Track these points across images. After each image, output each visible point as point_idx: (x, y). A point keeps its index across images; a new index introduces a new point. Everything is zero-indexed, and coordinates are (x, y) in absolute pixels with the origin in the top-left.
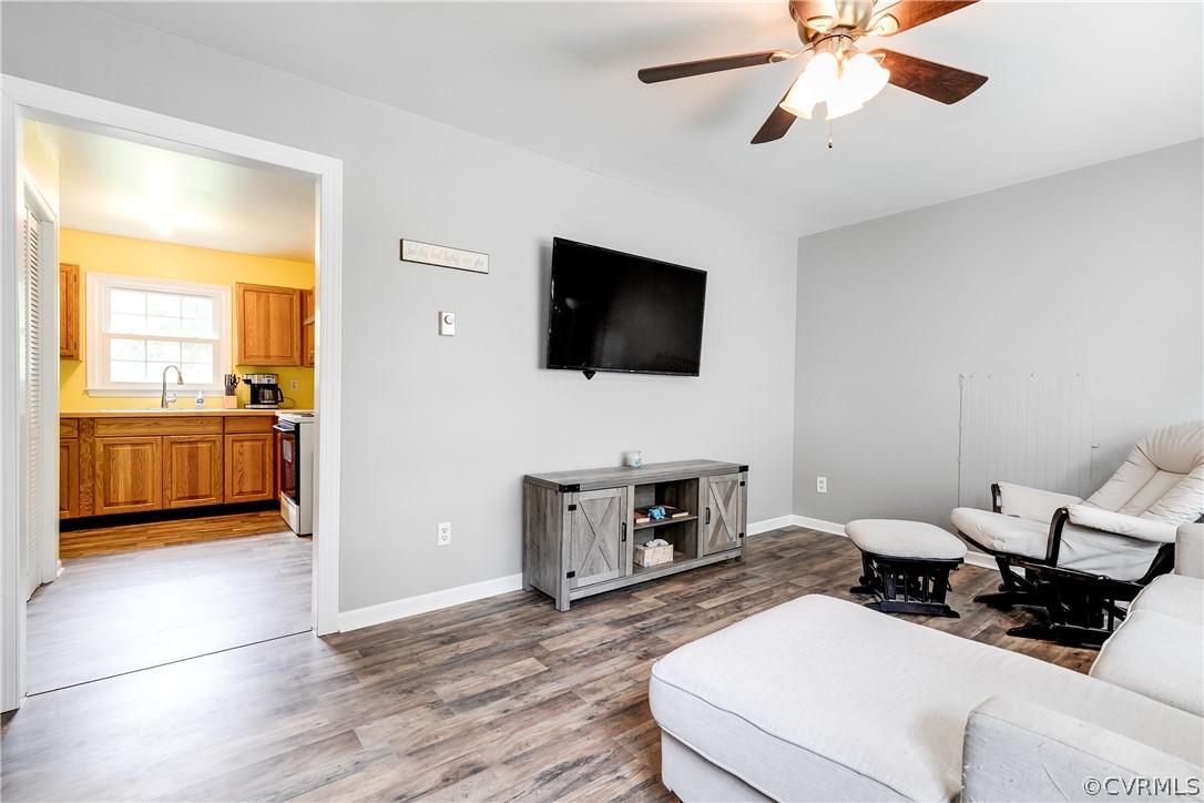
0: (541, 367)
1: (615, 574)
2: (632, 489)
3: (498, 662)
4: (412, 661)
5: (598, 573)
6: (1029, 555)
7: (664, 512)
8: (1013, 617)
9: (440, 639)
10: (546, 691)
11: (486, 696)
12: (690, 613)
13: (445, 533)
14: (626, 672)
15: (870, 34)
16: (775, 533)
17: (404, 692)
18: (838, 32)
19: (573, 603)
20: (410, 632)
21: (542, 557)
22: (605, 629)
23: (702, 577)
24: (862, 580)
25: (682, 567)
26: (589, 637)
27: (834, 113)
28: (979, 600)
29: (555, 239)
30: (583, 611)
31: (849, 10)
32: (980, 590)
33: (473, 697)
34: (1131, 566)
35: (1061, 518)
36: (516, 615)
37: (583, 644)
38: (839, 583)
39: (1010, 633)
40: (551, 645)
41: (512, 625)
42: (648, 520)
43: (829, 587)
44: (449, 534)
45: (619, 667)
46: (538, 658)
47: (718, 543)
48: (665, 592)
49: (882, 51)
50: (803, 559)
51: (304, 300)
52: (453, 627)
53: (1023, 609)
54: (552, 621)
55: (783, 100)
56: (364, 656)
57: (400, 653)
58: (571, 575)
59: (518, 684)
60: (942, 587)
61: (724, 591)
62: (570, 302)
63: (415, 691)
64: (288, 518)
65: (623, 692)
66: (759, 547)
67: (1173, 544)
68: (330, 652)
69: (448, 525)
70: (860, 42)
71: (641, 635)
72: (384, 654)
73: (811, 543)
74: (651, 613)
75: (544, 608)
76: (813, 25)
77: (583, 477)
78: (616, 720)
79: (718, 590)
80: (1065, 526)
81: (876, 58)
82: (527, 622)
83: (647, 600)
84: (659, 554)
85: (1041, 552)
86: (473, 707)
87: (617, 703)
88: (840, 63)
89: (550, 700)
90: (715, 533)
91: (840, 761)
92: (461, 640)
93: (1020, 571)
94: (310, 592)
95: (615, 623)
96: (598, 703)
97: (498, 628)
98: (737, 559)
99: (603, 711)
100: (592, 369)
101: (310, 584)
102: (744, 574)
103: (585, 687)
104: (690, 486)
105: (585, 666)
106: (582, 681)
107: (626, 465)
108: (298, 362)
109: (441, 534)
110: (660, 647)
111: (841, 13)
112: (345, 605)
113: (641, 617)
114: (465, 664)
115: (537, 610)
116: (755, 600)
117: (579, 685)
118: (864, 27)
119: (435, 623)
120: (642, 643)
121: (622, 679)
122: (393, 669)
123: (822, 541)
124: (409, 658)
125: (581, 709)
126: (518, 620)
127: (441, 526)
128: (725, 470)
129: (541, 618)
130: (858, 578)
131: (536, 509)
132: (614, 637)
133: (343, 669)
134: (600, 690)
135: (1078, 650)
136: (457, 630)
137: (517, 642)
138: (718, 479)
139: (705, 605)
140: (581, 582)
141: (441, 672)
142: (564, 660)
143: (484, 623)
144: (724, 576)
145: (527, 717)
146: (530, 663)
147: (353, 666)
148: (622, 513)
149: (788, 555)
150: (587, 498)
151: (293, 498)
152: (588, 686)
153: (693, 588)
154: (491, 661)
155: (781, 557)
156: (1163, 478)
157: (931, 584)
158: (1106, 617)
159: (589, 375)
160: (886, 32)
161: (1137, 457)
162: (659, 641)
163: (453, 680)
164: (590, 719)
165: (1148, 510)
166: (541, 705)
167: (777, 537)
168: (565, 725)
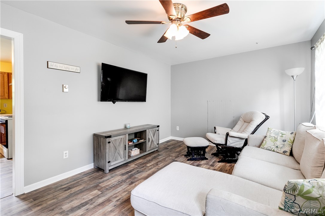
0: (98, 101)
1: (123, 160)
2: (127, 135)
3: (85, 193)
4: (53, 199)
5: (117, 160)
6: (221, 144)
7: (137, 140)
8: (219, 158)
9: (64, 189)
10: (101, 200)
11: (81, 206)
12: (144, 168)
13: (66, 154)
14: (126, 189)
15: (184, 21)
16: (166, 142)
17: (50, 210)
18: (177, 19)
19: (110, 170)
20: (53, 188)
21: (100, 158)
22: (120, 177)
23: (148, 157)
24: (187, 153)
25: (142, 155)
26: (115, 180)
27: (177, 39)
28: (212, 154)
29: (102, 63)
30: (113, 172)
31: (180, 14)
32: (212, 152)
33: (76, 207)
34: (240, 144)
35: (227, 135)
36: (91, 177)
37: (113, 183)
38: (182, 154)
39: (219, 162)
40: (102, 185)
41: (90, 180)
42: (132, 143)
43: (179, 155)
44: (67, 155)
45: (124, 188)
46: (99, 190)
47: (152, 147)
48: (137, 163)
49: (187, 25)
50: (173, 148)
51: (9, 75)
52: (70, 184)
53: (221, 155)
54: (103, 177)
55: (164, 34)
56: (35, 200)
57: (49, 197)
58: (109, 162)
59: (91, 200)
60: (204, 152)
61: (153, 160)
62: (109, 79)
63: (55, 209)
64: (3, 153)
65: (124, 196)
66: (162, 146)
67: (247, 139)
68: (20, 202)
69: (67, 152)
70: (182, 22)
71: (130, 177)
72: (42, 198)
73: (176, 144)
74: (133, 170)
75: (101, 173)
76: (171, 17)
77: (112, 133)
78: (122, 205)
79: (152, 160)
80: (228, 136)
81: (186, 27)
82: (95, 178)
83: (132, 166)
84: (136, 152)
85: (224, 143)
86: (75, 211)
87: (123, 199)
88: (178, 27)
89: (102, 203)
90: (151, 144)
91: (179, 211)
92: (72, 188)
93: (220, 147)
94: (12, 180)
95: (123, 174)
96: (117, 201)
97: (86, 182)
98: (157, 150)
99: (119, 203)
100: (115, 101)
101: (12, 177)
102: (159, 155)
103: (113, 196)
104: (144, 132)
105: (113, 190)
106: (112, 195)
107: (126, 128)
108: (7, 98)
109: (64, 155)
110: (136, 180)
111: (178, 15)
112: (27, 183)
113: (130, 171)
114: (73, 196)
115: (99, 174)
116: (161, 161)
117: (111, 196)
118: (183, 19)
119: (63, 184)
120: (131, 179)
121: (124, 192)
122: (46, 203)
123: (178, 143)
124: (53, 198)
125: (112, 203)
126: (92, 178)
127: (64, 152)
128: (153, 127)
129: (100, 176)
130: (186, 152)
131: (98, 144)
132: (122, 179)
133: (25, 207)
134: (118, 196)
135: (231, 164)
136: (71, 185)
137: (92, 186)
138: (151, 130)
139: (148, 165)
140: (112, 164)
141: (64, 201)
142: (107, 189)
143: (81, 181)
144: (153, 156)
145: (94, 210)
146: (96, 192)
147: (30, 205)
148: (125, 142)
149: (170, 148)
150: (114, 139)
151: (5, 146)
152: (114, 196)
153: (145, 160)
154: (83, 194)
155: (168, 148)
156: (246, 124)
157: (202, 152)
158: (236, 155)
159: (114, 103)
160: (188, 21)
161: (241, 119)
162: (135, 178)
163: (69, 203)
164: (114, 206)
165: (243, 131)
166: (99, 205)
167: (167, 143)
168: (107, 210)
